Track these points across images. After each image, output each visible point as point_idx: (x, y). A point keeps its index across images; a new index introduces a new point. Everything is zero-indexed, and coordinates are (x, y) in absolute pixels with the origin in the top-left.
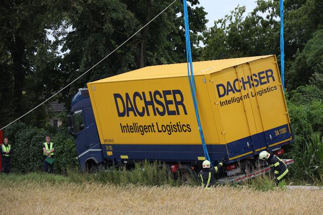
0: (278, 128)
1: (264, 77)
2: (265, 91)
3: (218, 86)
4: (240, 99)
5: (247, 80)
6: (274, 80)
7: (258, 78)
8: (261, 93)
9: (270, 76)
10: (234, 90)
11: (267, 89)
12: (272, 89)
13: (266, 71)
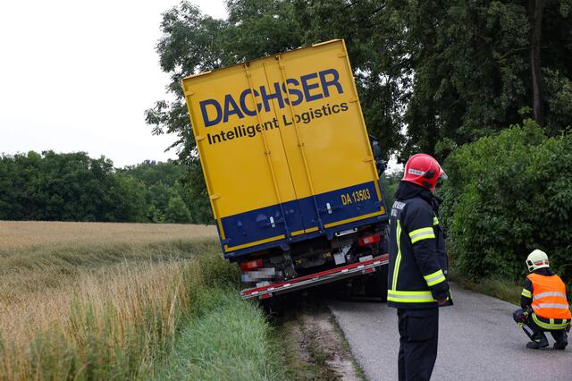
0: (349, 190)
1: (317, 86)
2: (318, 114)
4: (255, 130)
5: (274, 92)
7: (300, 88)
8: (306, 118)
9: (331, 83)
10: (241, 110)
11: (324, 109)
12: (336, 109)
13: (320, 73)
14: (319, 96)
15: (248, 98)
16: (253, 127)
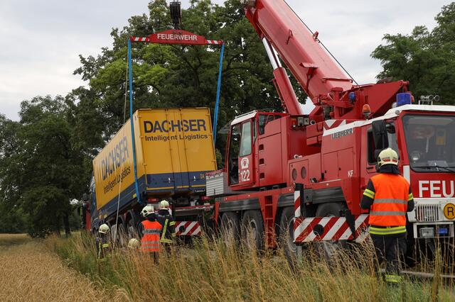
0: (204, 172)
1: (195, 125)
2: (195, 137)
4: (167, 139)
5: (177, 124)
6: (205, 130)
7: (188, 124)
8: (190, 138)
9: (201, 126)
10: (162, 129)
11: (197, 136)
12: (202, 137)
13: (197, 120)
14: (196, 130)
15: (165, 124)
16: (166, 137)
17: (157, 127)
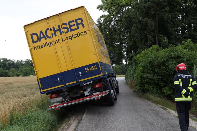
0: (88, 66)
1: (74, 25)
2: (75, 36)
3: (32, 35)
5: (58, 28)
7: (68, 26)
9: (80, 24)
11: (77, 34)
12: (82, 34)
13: (75, 20)
14: (75, 29)
15: (48, 31)
16: (50, 43)
17: (42, 36)
